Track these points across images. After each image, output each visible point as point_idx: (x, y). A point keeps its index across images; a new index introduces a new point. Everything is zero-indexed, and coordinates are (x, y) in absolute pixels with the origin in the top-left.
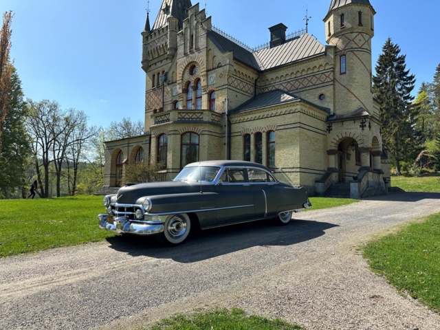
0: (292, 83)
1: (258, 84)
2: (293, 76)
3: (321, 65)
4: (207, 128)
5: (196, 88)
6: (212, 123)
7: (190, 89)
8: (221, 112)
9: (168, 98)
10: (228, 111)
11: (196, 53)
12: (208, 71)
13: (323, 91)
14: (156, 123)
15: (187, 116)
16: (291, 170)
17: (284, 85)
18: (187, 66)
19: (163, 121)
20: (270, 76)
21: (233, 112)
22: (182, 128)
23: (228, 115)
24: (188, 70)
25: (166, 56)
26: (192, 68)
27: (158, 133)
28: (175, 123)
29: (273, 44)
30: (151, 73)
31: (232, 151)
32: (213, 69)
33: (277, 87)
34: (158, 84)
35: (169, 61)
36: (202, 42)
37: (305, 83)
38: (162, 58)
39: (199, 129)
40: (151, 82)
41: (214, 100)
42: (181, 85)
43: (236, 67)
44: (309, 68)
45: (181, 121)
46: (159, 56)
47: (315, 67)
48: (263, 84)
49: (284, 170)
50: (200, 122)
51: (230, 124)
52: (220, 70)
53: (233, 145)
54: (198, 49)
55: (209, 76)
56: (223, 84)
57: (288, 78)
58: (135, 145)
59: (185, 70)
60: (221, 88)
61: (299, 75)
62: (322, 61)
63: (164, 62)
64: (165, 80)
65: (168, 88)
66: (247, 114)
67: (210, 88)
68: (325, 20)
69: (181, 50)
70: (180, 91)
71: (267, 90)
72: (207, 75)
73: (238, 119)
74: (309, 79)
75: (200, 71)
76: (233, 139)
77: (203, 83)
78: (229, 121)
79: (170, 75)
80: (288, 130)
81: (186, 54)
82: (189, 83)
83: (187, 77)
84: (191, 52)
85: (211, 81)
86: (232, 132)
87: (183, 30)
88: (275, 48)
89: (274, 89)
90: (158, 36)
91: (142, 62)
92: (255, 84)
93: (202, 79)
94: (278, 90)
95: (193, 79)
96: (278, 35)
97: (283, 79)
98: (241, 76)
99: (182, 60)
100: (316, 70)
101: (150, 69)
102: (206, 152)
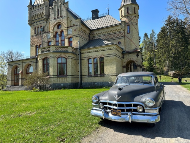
0: (106, 36)
1: (90, 36)
2: (106, 33)
3: (119, 29)
4: (70, 55)
5: (61, 35)
6: (73, 53)
7: (58, 36)
8: (76, 48)
9: (45, 40)
10: (80, 48)
11: (61, 18)
12: (68, 27)
13: (120, 40)
14: (42, 52)
15: (60, 49)
16: (112, 75)
17: (102, 37)
18: (56, 24)
19: (46, 51)
20: (96, 32)
21: (82, 48)
22: (57, 55)
23: (80, 49)
24: (56, 27)
25: (42, 19)
26: (59, 25)
27: (43, 57)
28: (54, 52)
29: (93, 18)
30: (34, 27)
31: (82, 67)
32: (71, 27)
33: (99, 38)
34: (38, 32)
35: (44, 21)
36: (64, 13)
37: (112, 36)
38: (40, 20)
39: (67, 55)
40: (34, 31)
41: (72, 42)
42: (52, 34)
43: (82, 27)
44: (114, 30)
45: (57, 52)
46: (38, 18)
47: (116, 30)
48: (92, 36)
49: (109, 75)
50: (67, 52)
51: (81, 54)
52: (75, 27)
53: (82, 64)
54: (62, 17)
55: (68, 30)
56: (76, 34)
57: (104, 34)
58: (26, 64)
59: (54, 26)
60: (75, 36)
61: (109, 33)
62: (119, 27)
63: (41, 22)
64: (43, 31)
65: (45, 35)
66: (89, 49)
67: (69, 36)
68: (119, 10)
69: (52, 16)
70: (52, 36)
71: (94, 39)
72: (67, 29)
73: (85, 51)
74: (114, 35)
75: (64, 27)
76: (82, 61)
77: (65, 33)
78: (80, 52)
79: (46, 28)
80: (110, 57)
81: (55, 19)
82: (57, 33)
83: (56, 29)
84: (58, 18)
85: (70, 32)
86: (82, 57)
87: (53, 7)
88: (95, 20)
89: (97, 38)
90: (37, 8)
91: (28, 21)
92: (89, 36)
93: (65, 31)
94: (99, 39)
95: (59, 31)
96: (95, 14)
97: (101, 34)
98: (84, 31)
99: (53, 21)
100: (117, 31)
101: (33, 25)
102: (70, 67)
